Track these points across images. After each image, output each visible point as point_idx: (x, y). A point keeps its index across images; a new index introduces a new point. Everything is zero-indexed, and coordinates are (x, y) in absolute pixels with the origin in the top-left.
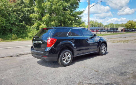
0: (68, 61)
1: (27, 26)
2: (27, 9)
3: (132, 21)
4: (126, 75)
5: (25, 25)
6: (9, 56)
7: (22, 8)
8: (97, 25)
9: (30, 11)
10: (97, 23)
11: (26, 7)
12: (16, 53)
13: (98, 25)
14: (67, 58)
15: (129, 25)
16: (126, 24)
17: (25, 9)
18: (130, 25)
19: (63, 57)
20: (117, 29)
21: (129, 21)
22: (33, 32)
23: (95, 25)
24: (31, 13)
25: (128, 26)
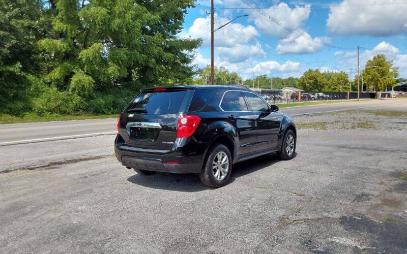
0: (223, 173)
1: (30, 77)
2: (26, 23)
3: (317, 71)
4: (368, 200)
5: (23, 74)
6: (24, 169)
7: (10, 18)
8: (224, 78)
9: (35, 30)
10: (224, 73)
11: (24, 16)
12: (37, 159)
13: (228, 79)
14: (221, 165)
15: (308, 83)
16: (302, 78)
17: (22, 24)
18: (312, 81)
19: (214, 163)
20: (278, 93)
21: (310, 71)
22: (49, 96)
23: (219, 79)
24: (39, 37)
25: (307, 85)
